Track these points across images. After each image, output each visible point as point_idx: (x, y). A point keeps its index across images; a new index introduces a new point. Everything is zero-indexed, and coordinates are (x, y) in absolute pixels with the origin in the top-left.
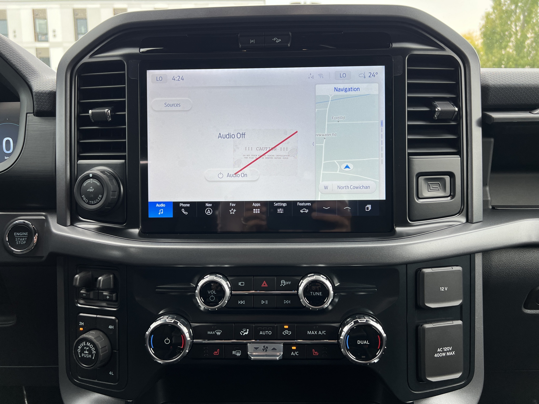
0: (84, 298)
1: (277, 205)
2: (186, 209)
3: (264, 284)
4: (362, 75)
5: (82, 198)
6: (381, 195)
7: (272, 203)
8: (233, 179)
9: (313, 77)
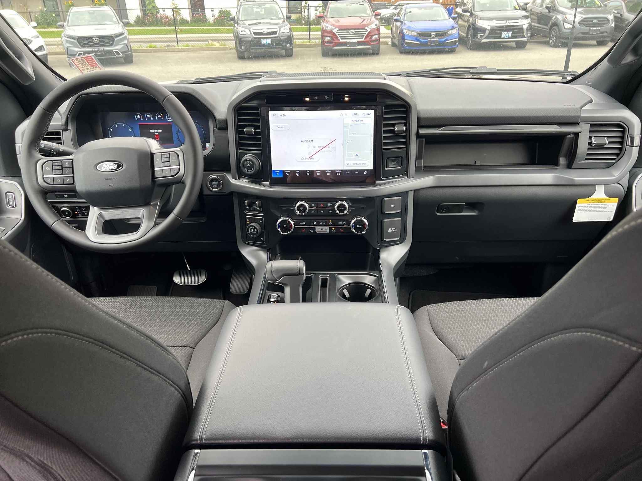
0: (248, 210)
1: (326, 171)
2: (288, 173)
3: (322, 205)
4: (364, 114)
5: (245, 169)
6: (371, 167)
7: (325, 170)
8: (308, 160)
9: (342, 115)
